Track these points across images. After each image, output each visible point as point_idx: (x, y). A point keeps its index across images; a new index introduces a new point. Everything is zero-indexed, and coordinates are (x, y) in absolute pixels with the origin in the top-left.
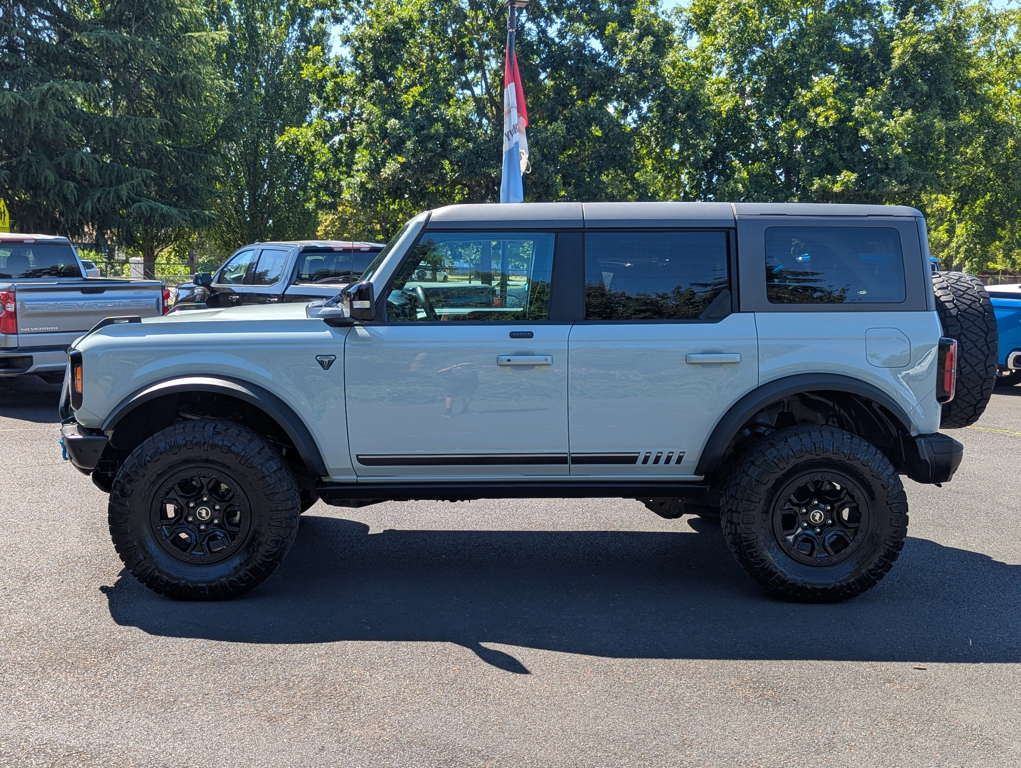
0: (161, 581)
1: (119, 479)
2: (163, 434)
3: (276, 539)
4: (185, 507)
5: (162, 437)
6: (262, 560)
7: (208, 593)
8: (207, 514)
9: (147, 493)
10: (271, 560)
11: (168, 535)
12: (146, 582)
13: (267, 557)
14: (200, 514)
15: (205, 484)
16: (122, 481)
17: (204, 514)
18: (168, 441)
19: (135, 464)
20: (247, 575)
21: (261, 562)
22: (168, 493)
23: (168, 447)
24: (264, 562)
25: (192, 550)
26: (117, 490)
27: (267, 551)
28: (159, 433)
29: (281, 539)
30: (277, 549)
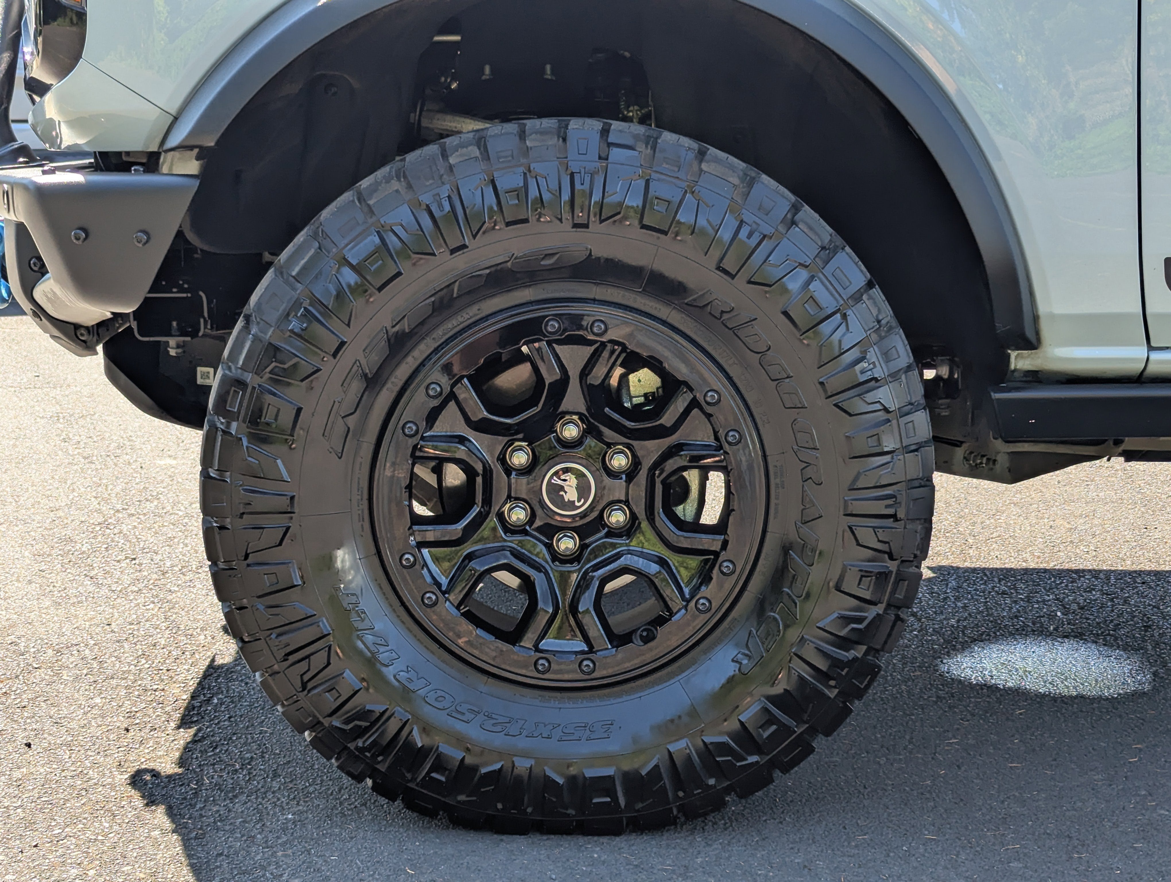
0: (440, 764)
1: (235, 373)
2: (401, 175)
3: (875, 567)
4: (498, 469)
5: (395, 185)
6: (825, 655)
7: (622, 801)
8: (583, 490)
9: (351, 421)
10: (859, 652)
11: (444, 581)
12: (373, 773)
13: (844, 643)
14: (556, 491)
15: (574, 373)
16: (248, 377)
17: (571, 494)
18: (426, 199)
19: (297, 304)
20: (771, 720)
21: (822, 664)
22: (432, 417)
23: (426, 222)
24: (836, 663)
25: (543, 636)
26: (230, 416)
27: (847, 620)
28: (385, 170)
29: (893, 566)
30: (879, 609)
